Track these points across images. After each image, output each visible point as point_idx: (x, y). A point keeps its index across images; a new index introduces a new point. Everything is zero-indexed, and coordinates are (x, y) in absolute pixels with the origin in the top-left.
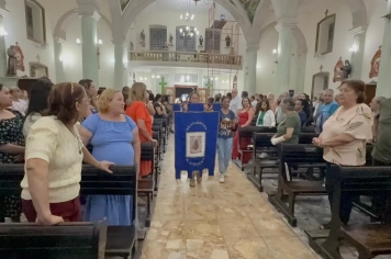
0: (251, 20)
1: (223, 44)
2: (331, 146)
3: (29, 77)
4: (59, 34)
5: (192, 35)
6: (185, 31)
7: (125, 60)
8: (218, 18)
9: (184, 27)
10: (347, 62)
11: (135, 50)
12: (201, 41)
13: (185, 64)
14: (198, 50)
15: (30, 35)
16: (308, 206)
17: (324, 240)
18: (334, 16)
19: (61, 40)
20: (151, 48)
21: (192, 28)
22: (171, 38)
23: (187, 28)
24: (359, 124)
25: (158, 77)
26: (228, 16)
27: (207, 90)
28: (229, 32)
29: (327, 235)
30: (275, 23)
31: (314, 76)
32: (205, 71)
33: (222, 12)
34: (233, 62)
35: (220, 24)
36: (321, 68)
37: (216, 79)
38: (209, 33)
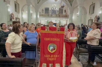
0: (71, 5)
1: (64, 12)
2: (89, 40)
3: (15, 21)
4: (22, 10)
5: (55, 10)
6: (53, 9)
7: (38, 16)
8: (62, 5)
9: (53, 8)
10: (98, 16)
11: (41, 14)
12: (58, 11)
13: (54, 17)
14: (57, 13)
15: (16, 11)
16: (84, 56)
17: (86, 65)
18: (95, 3)
19: (23, 12)
20: (45, 13)
21: (55, 8)
22: (50, 11)
23: (54, 8)
24: (97, 34)
25: (47, 21)
26: (65, 5)
27: (59, 24)
28: (65, 9)
29: (87, 64)
30: (78, 6)
31: (89, 20)
32: (59, 19)
33: (63, 3)
34: (66, 16)
35: (63, 7)
36: (91, 18)
37: (62, 21)
38: (60, 9)
